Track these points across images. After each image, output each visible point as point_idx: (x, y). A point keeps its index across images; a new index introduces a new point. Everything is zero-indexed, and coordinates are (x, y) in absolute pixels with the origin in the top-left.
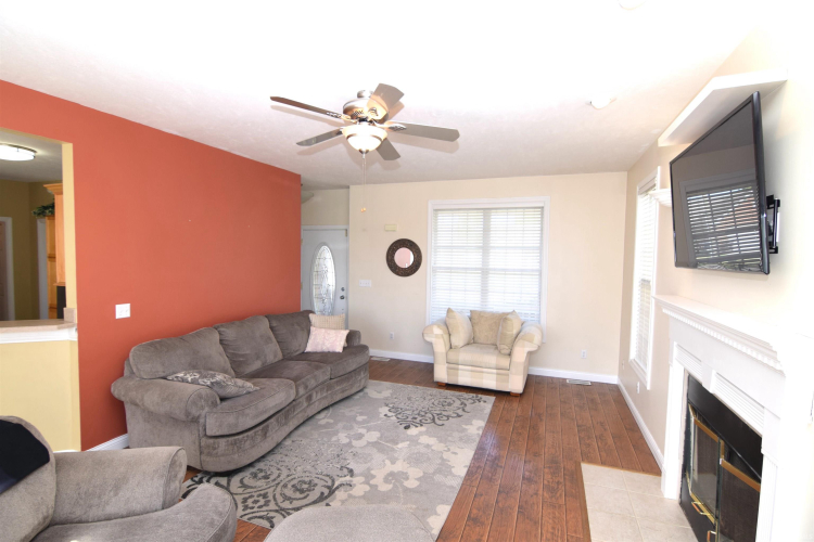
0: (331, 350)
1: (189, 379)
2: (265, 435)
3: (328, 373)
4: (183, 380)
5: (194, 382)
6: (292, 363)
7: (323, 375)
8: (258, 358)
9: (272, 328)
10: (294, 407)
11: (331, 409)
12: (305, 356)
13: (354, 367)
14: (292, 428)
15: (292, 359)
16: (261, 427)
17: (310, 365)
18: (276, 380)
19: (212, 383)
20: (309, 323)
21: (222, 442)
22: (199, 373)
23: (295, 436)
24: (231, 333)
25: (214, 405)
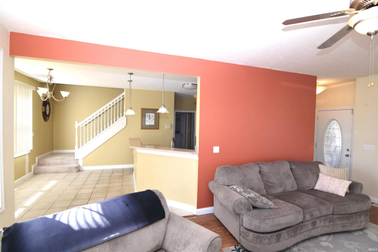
0: (335, 193)
1: (238, 191)
2: (278, 240)
3: (331, 210)
4: (235, 190)
5: (240, 193)
6: (304, 195)
7: (327, 209)
8: (281, 186)
9: (291, 169)
10: (301, 227)
11: (332, 236)
12: (313, 192)
13: (355, 210)
14: (299, 240)
15: (303, 192)
16: (276, 234)
17: (316, 200)
18: (290, 205)
19: (248, 197)
20: (318, 171)
21: (251, 234)
22: (243, 188)
23: (301, 247)
24: (266, 168)
25: (249, 210)
